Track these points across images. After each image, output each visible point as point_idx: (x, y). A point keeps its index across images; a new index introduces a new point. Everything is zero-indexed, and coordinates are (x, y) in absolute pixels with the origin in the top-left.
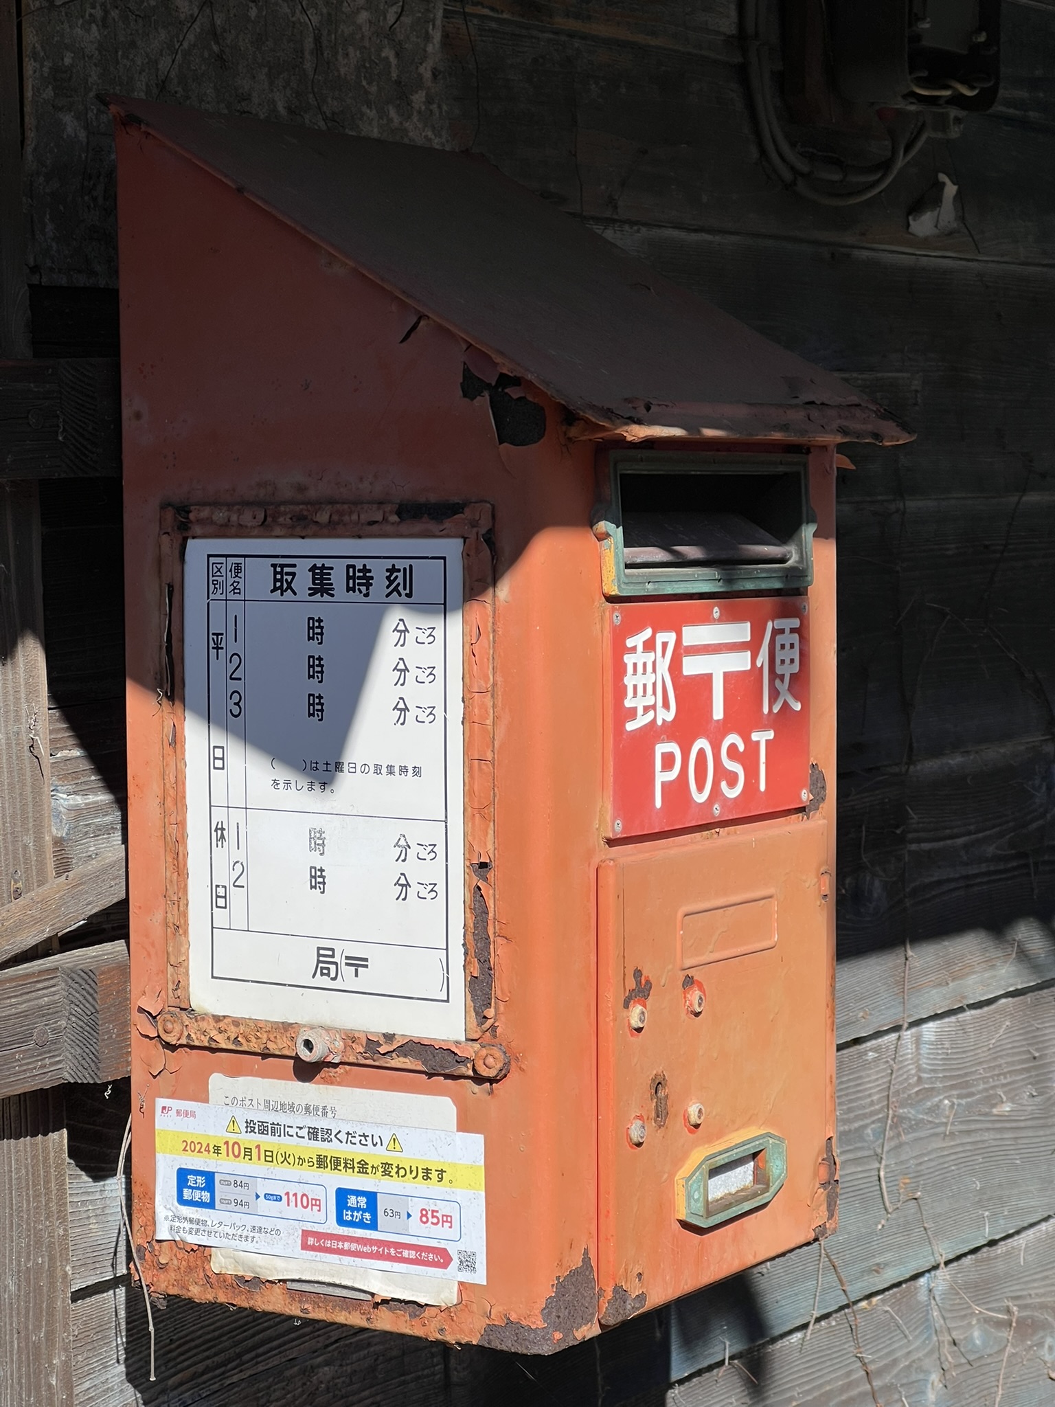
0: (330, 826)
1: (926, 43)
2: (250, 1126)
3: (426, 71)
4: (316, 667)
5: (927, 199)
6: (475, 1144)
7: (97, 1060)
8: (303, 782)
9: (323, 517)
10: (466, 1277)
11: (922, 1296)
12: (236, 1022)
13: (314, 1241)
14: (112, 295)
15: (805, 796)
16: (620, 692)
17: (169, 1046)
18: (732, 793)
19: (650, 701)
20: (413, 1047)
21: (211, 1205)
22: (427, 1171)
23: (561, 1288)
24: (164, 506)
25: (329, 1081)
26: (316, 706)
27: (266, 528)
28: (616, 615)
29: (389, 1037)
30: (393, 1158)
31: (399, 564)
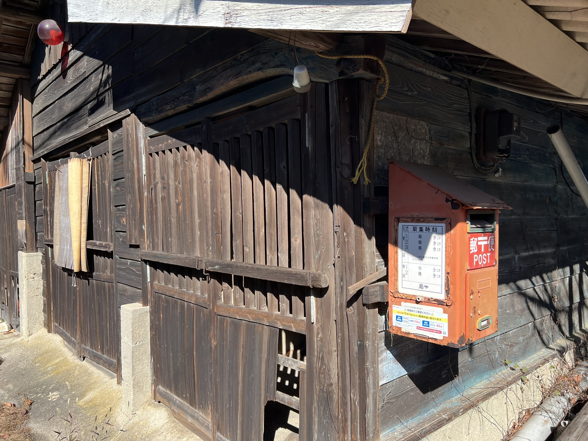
0: (422, 266)
1: (500, 148)
2: (408, 310)
3: (427, 154)
4: (420, 242)
5: (497, 171)
6: (446, 316)
7: (384, 298)
8: (418, 259)
9: (422, 220)
10: (445, 335)
11: (496, 340)
12: (406, 295)
13: (418, 328)
14: (388, 187)
15: (494, 263)
16: (470, 247)
17: (395, 298)
18: (484, 263)
19: (473, 248)
20: (436, 300)
21: (402, 321)
22: (438, 319)
23: (460, 338)
24: (395, 218)
25: (421, 304)
26: (420, 248)
27: (412, 221)
28: (469, 235)
29: (432, 298)
30: (432, 317)
31: (434, 227)
